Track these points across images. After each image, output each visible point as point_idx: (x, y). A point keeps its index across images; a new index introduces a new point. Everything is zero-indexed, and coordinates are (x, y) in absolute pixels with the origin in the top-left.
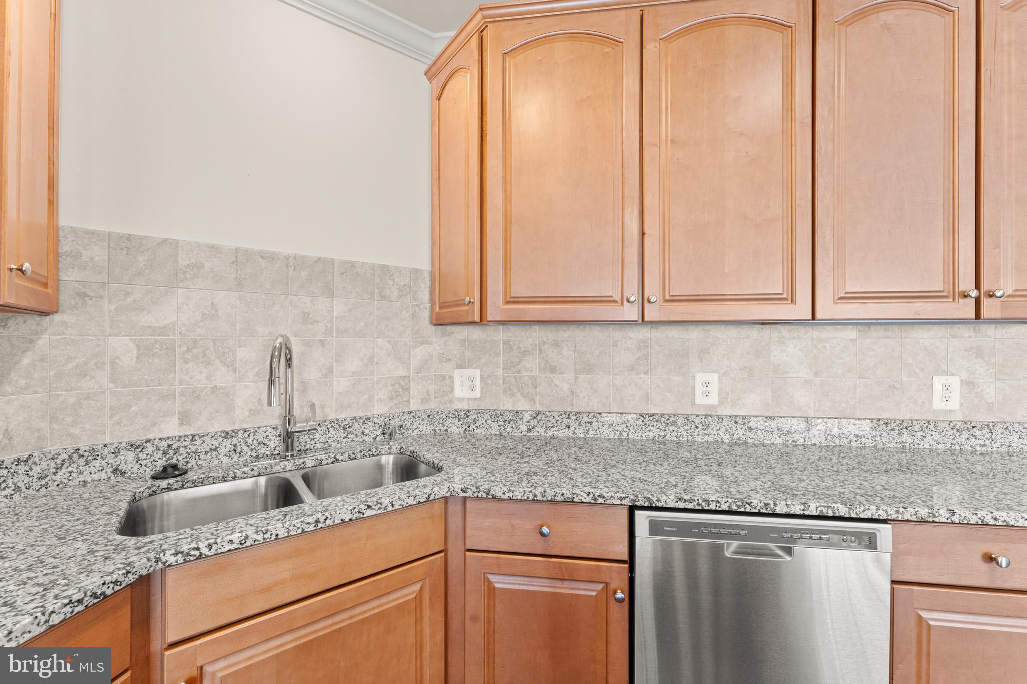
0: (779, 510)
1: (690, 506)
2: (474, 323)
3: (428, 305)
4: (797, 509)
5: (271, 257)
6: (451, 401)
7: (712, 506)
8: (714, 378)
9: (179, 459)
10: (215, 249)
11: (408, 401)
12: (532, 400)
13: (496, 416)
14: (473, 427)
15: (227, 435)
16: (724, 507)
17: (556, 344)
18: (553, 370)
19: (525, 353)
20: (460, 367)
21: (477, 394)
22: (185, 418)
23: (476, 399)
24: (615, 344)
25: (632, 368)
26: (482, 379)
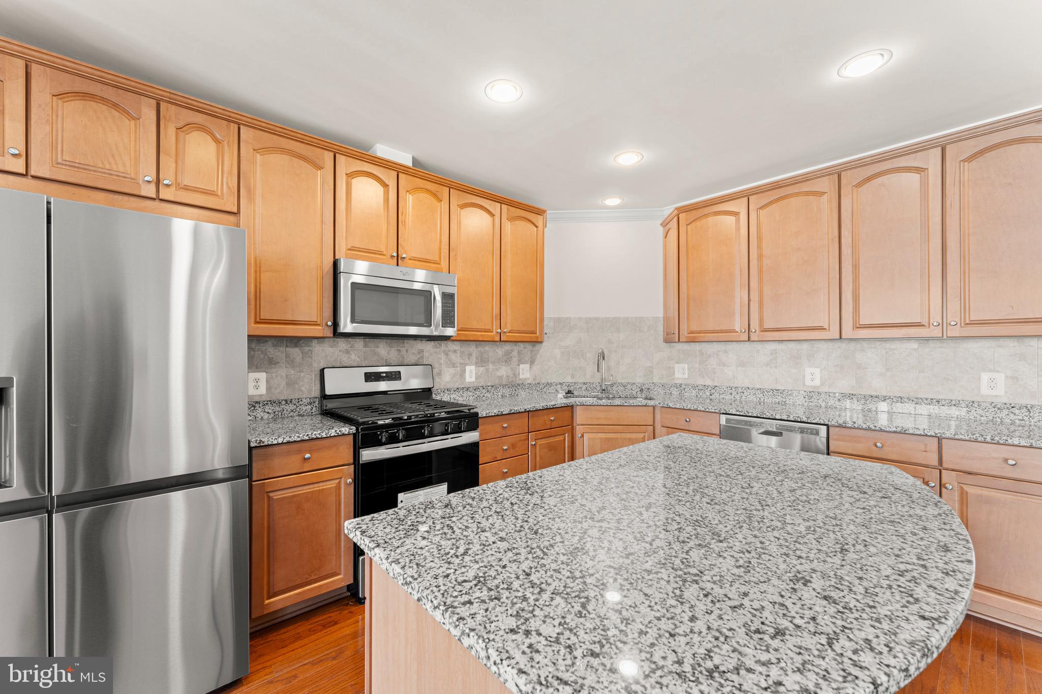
0: (777, 417)
1: (741, 414)
2: (676, 342)
3: (662, 333)
4: (785, 417)
5: (597, 319)
6: (673, 379)
7: (750, 414)
8: (817, 371)
9: (572, 389)
10: (580, 319)
11: (653, 378)
12: (713, 380)
13: (695, 387)
14: (683, 392)
15: (584, 383)
16: (755, 415)
17: (726, 352)
18: (724, 365)
19: (709, 356)
20: (678, 363)
21: (686, 376)
22: (573, 377)
23: (685, 379)
24: (758, 351)
25: (767, 365)
26: (689, 369)
